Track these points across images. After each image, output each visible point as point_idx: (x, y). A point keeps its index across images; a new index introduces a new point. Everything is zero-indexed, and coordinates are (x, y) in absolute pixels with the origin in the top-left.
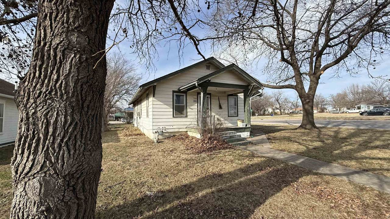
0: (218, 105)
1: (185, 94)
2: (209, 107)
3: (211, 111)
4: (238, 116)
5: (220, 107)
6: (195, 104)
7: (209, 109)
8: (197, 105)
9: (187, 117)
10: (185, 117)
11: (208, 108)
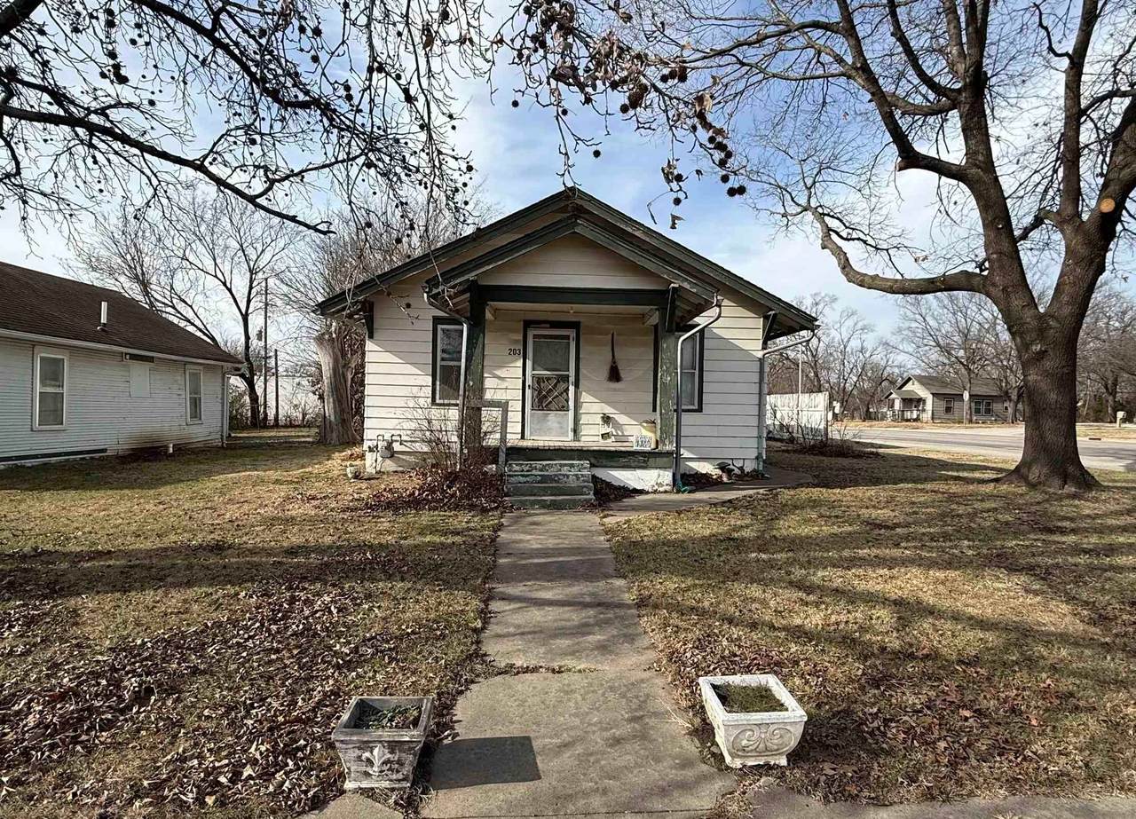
0: (608, 367)
2: (572, 373)
3: (577, 386)
4: (700, 410)
5: (615, 375)
6: (512, 362)
7: (572, 379)
8: (520, 363)
11: (568, 376)
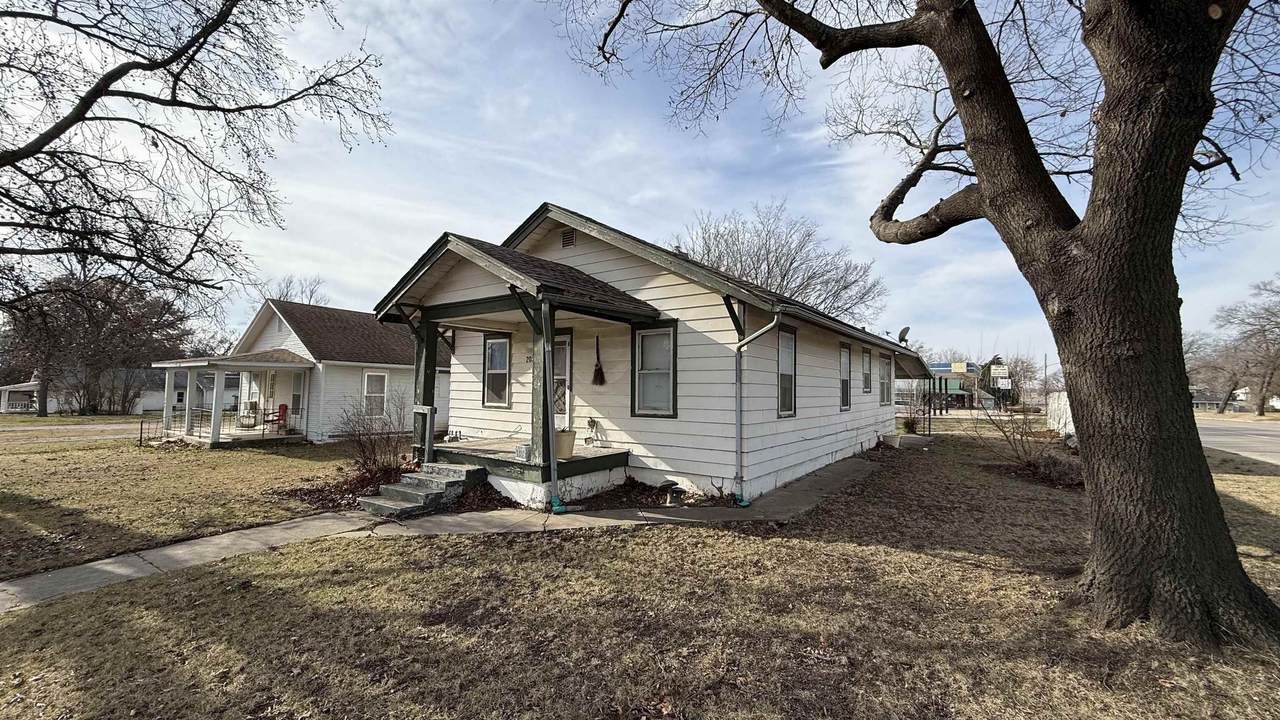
0: (594, 370)
1: (507, 340)
2: (567, 378)
3: (571, 390)
4: (675, 416)
5: (599, 378)
6: (527, 369)
7: (568, 383)
9: (510, 408)
10: (506, 408)
11: (564, 380)
